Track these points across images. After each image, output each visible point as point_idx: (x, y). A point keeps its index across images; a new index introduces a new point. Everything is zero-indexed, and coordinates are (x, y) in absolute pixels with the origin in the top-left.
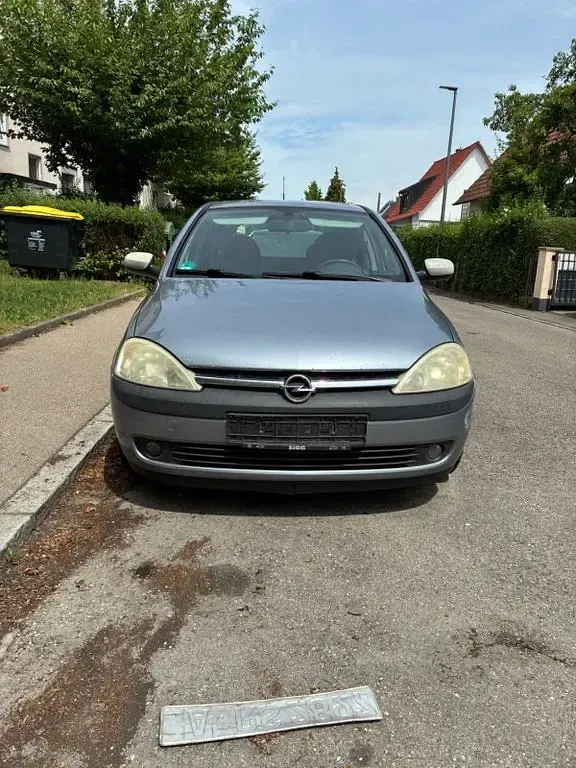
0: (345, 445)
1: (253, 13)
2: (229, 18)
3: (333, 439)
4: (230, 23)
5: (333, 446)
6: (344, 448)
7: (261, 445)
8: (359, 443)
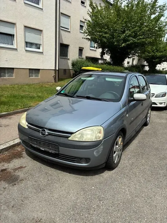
0: (53, 152)
1: (164, 4)
2: (157, 6)
3: (50, 149)
4: (157, 8)
5: (50, 151)
6: (53, 153)
7: (35, 146)
8: (57, 152)
